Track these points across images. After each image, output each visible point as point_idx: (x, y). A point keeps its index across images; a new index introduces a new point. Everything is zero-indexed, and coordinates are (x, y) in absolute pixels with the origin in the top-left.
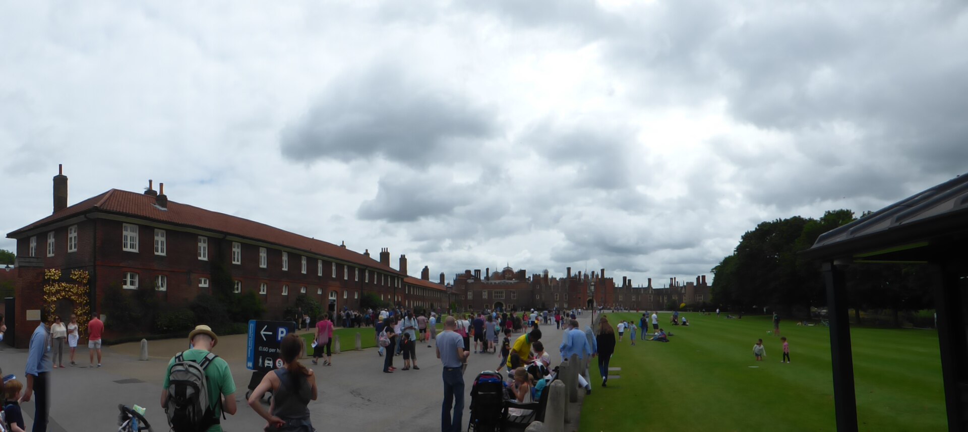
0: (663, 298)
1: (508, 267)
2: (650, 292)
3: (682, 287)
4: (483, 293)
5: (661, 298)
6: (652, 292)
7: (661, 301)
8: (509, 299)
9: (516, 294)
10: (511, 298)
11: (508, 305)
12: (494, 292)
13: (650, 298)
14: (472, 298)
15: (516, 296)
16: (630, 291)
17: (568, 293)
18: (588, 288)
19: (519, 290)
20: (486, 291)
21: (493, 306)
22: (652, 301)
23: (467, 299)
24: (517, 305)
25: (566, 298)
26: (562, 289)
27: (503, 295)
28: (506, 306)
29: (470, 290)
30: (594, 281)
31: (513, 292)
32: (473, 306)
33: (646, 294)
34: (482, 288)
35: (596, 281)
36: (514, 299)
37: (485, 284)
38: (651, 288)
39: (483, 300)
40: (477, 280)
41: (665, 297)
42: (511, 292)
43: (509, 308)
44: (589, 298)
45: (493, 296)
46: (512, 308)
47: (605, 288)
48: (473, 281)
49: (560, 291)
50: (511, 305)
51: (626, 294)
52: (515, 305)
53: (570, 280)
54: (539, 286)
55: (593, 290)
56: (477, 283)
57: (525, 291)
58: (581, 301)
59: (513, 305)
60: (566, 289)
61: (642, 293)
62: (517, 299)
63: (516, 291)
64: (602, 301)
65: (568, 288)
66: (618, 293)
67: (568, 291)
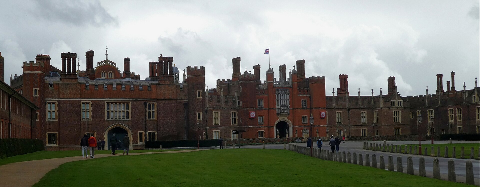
0: (424, 116)
1: (107, 61)
2: (396, 105)
3: (471, 92)
4: (83, 107)
5: (419, 115)
6: (399, 103)
7: (419, 120)
8: (140, 120)
9: (155, 110)
10: (146, 118)
11: (138, 134)
12: (106, 104)
13: (396, 116)
14: (57, 118)
15: (156, 113)
16: (357, 103)
17: (237, 110)
18: (277, 99)
19: (161, 102)
20: (90, 102)
21: (104, 136)
22: (400, 121)
23: (45, 120)
24: (157, 134)
25: (235, 119)
26: (226, 102)
27: (128, 111)
28: (135, 137)
29: (52, 100)
30: (288, 83)
31: (150, 104)
32: (57, 137)
33: (389, 108)
34: (79, 96)
35: (292, 83)
36: (152, 119)
37: (87, 86)
38: (397, 96)
39: (82, 122)
40: (67, 77)
41: (428, 113)
42: (145, 104)
43: (141, 140)
44: (280, 119)
45: (106, 114)
46: (148, 140)
47: (310, 97)
48: (58, 79)
49: (223, 106)
50: (144, 133)
51: (349, 110)
52: (154, 133)
53: (240, 82)
54: (201, 92)
55: (287, 102)
56: (68, 84)
57: (173, 104)
58: (263, 125)
59: (149, 134)
60: (234, 101)
61: (382, 106)
62: (157, 121)
63: (156, 104)
64: (305, 125)
65: (237, 99)
66: (334, 108)
67: (237, 106)
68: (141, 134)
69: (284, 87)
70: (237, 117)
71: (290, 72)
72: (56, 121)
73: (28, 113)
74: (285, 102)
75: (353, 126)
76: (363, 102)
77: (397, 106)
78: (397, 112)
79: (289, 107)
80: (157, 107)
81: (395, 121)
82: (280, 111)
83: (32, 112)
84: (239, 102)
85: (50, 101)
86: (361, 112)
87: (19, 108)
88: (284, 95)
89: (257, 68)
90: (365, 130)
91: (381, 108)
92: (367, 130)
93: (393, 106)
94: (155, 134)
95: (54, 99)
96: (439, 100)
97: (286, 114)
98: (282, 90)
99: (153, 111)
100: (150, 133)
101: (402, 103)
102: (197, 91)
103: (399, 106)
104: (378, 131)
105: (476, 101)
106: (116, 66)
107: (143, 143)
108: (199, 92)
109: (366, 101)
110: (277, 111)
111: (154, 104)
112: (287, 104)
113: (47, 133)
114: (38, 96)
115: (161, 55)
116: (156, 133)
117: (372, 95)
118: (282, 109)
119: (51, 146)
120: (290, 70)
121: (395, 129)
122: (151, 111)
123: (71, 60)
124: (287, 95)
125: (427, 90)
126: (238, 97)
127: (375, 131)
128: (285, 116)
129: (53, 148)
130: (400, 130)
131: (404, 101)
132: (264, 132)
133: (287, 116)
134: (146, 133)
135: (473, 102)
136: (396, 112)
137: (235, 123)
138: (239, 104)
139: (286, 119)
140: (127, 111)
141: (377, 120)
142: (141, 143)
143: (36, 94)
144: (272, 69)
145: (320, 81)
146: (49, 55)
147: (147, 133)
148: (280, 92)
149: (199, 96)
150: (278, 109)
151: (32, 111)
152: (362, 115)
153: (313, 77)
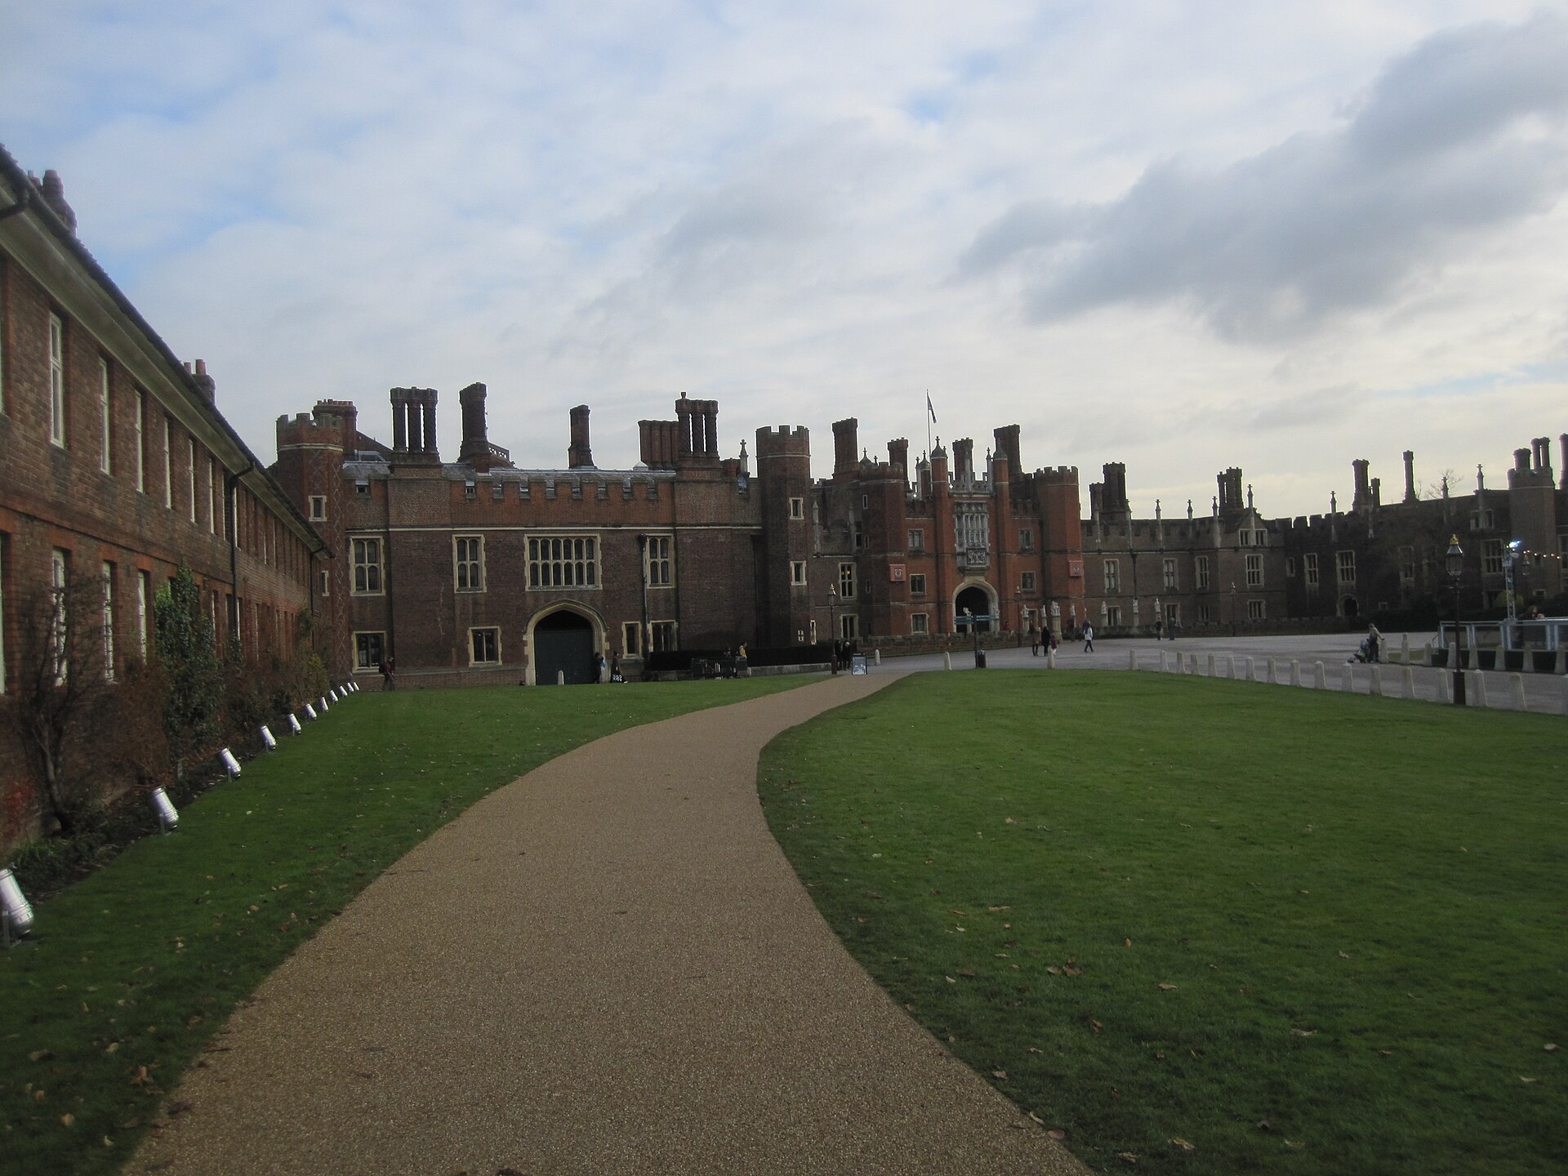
2: (1252, 541)
4: (459, 553)
8: (629, 589)
9: (671, 560)
10: (643, 582)
11: (624, 628)
12: (526, 542)
13: (1253, 568)
14: (383, 586)
15: (674, 567)
16: (1153, 535)
17: (856, 559)
18: (957, 527)
19: (685, 532)
20: (479, 535)
21: (524, 639)
22: (1262, 583)
23: (349, 595)
24: (678, 630)
25: (850, 584)
26: (827, 539)
27: (593, 561)
28: (614, 639)
29: (366, 530)
30: (985, 487)
31: (654, 541)
32: (385, 644)
33: (1236, 549)
34: (447, 520)
35: (995, 487)
36: (662, 585)
37: (470, 489)
38: (1253, 519)
39: (457, 598)
40: (409, 462)
41: (1338, 561)
42: (641, 540)
43: (631, 649)
44: (967, 582)
45: (527, 573)
46: (651, 649)
47: (1041, 524)
48: (383, 469)
49: (817, 547)
50: (640, 627)
51: (1134, 557)
52: (668, 626)
53: (863, 484)
54: (802, 502)
55: (983, 536)
56: (413, 481)
57: (722, 538)
58: (926, 600)
59: (653, 628)
60: (847, 536)
61: (1218, 541)
62: (677, 590)
63: (673, 538)
64: (1029, 596)
65: (853, 529)
66: (1099, 551)
67: (855, 547)
68: (631, 630)
69: (975, 496)
70: (854, 580)
71: (989, 456)
72: (381, 595)
73: (301, 567)
74: (978, 535)
75: (1146, 596)
76: (1167, 534)
77: (1255, 544)
78: (1255, 560)
79: (988, 550)
80: (676, 548)
81: (1249, 583)
82: (966, 559)
83: (311, 564)
84: (859, 538)
85: (361, 534)
86: (1164, 562)
87: (269, 540)
88: (977, 518)
89: (898, 449)
90: (1174, 607)
91: (1217, 549)
92: (1179, 606)
93: (1245, 545)
94: (670, 627)
95: (374, 530)
96: (1370, 525)
97: (982, 569)
98: (969, 505)
99: (663, 560)
100: (656, 628)
101: (1266, 535)
102: (791, 501)
103: (1257, 543)
104: (1207, 609)
105: (1481, 526)
106: (508, 457)
107: (638, 656)
108: (796, 503)
109: (1175, 532)
110: (959, 559)
111: (667, 541)
112: (983, 541)
113: (355, 632)
114: (325, 519)
115: (683, 394)
116: (676, 625)
117: (1190, 515)
118: (971, 554)
119: (365, 674)
120: (989, 450)
121: (1250, 604)
122: (659, 560)
123: (422, 411)
124: (982, 517)
125: (1334, 502)
126: (858, 525)
127: (1200, 609)
128: (980, 575)
129: (373, 678)
130: (1263, 607)
131: (1269, 532)
132: (928, 616)
133: (983, 574)
134: (644, 627)
135: (1473, 527)
136: (1253, 559)
137: (850, 594)
138: (859, 543)
139: (981, 580)
140: (588, 561)
141: (1204, 580)
142: (634, 657)
143: (318, 513)
144: (942, 448)
145: (1065, 479)
146: (350, 403)
147: (649, 627)
148: (965, 508)
149: (796, 514)
150: (962, 554)
151: (311, 560)
152: (1165, 569)
153: (1048, 469)
